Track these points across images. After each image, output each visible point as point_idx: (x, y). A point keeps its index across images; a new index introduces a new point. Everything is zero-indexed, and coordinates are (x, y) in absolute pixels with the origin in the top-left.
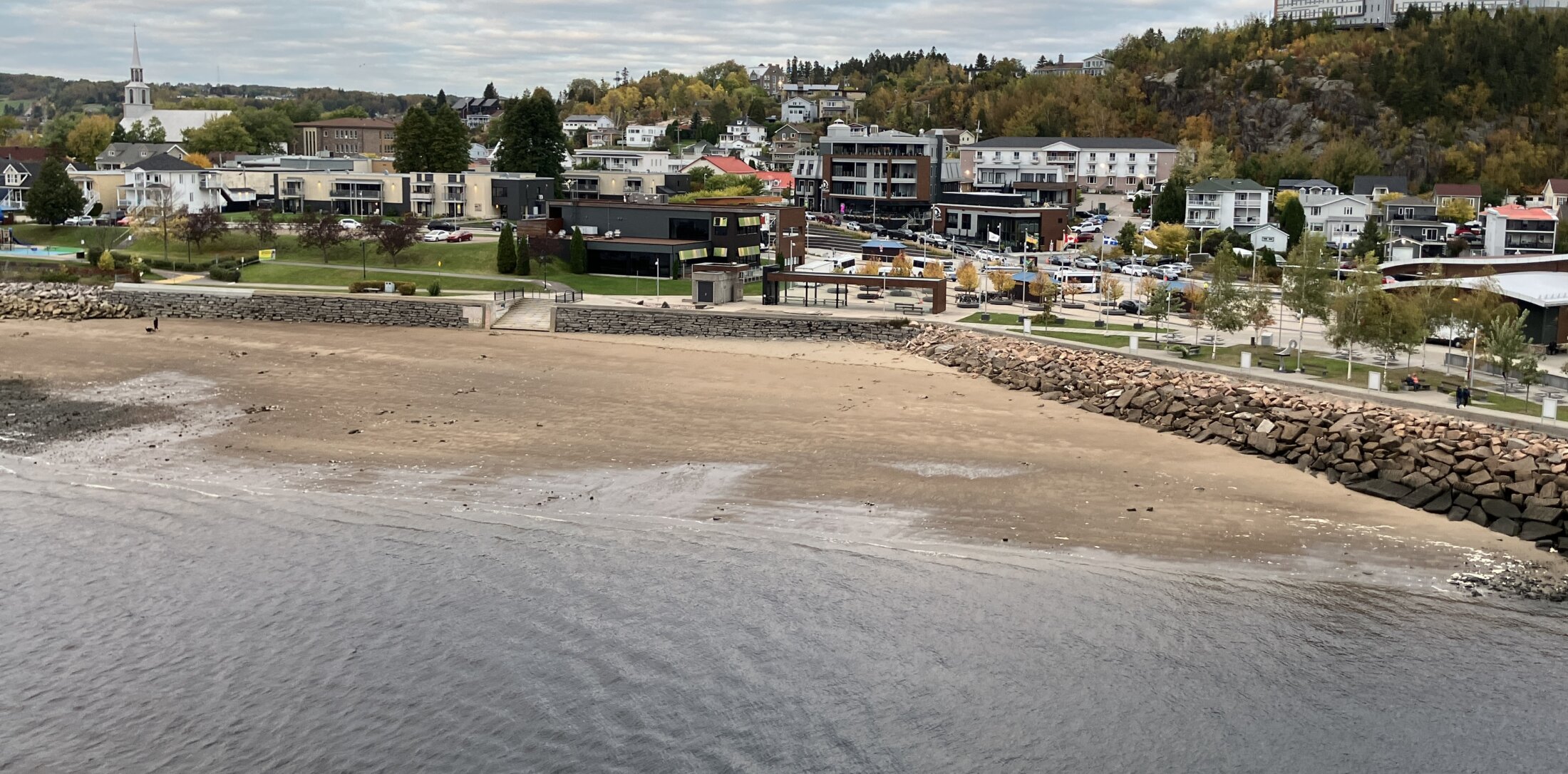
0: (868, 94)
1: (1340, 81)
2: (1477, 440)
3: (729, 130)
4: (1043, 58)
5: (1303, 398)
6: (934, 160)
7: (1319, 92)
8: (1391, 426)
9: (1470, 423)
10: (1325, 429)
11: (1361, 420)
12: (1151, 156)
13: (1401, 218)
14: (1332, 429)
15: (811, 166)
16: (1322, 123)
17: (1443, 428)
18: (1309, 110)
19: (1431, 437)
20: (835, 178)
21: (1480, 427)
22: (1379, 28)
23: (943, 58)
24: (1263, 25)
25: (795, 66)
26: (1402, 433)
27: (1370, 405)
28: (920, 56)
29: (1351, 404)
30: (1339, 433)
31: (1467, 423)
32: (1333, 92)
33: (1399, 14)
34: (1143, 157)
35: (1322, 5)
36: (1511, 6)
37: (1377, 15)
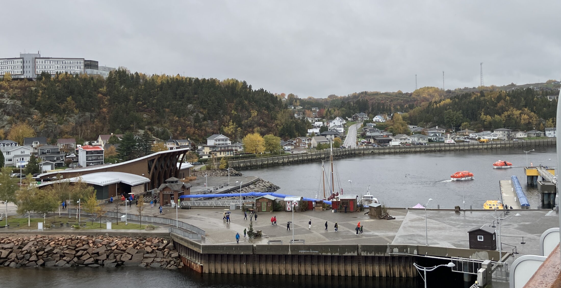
1: (15, 100)
2: (84, 243)
5: (10, 238)
7: (6, 105)
8: (49, 243)
9: (81, 236)
10: (21, 250)
11: (36, 243)
13: (45, 153)
14: (23, 250)
16: (8, 117)
17: (70, 240)
19: (65, 245)
21: (84, 237)
22: (30, 80)
26: (54, 246)
27: (39, 236)
29: (31, 237)
30: (27, 250)
31: (79, 237)
32: (13, 105)
33: (38, 75)
35: (5, 70)
36: (81, 73)
37: (29, 74)
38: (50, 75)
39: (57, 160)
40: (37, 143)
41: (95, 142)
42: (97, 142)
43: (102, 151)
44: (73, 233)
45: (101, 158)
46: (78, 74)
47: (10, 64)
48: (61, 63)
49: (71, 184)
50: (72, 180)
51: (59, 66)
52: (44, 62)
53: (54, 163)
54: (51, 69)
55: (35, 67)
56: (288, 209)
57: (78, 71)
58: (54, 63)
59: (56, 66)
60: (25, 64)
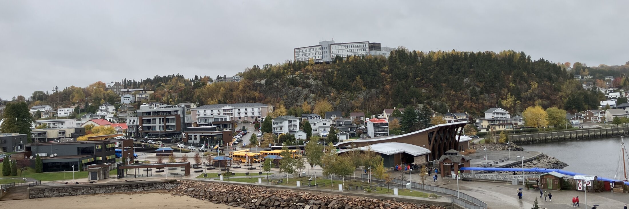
0: (155, 92)
1: (317, 81)
2: (375, 205)
3: (100, 108)
4: (218, 76)
5: (319, 196)
6: (182, 116)
7: (311, 85)
8: (348, 203)
9: (372, 199)
10: (327, 206)
11: (338, 202)
12: (259, 109)
13: (341, 125)
14: (329, 206)
15: (134, 121)
16: (313, 95)
17: (364, 202)
18: (309, 90)
19: (360, 206)
20: (144, 125)
21: (375, 200)
22: (327, 63)
23: (182, 77)
24: (292, 63)
25: (125, 82)
26: (351, 205)
27: (340, 196)
28: (173, 76)
29: (334, 196)
30: (331, 207)
31: (371, 199)
32: (316, 85)
33: (333, 58)
34: (256, 110)
35: (309, 56)
36: (366, 55)
37: (327, 59)
38: (342, 58)
39: (351, 131)
40: (335, 116)
41: (381, 115)
42: (382, 115)
43: (387, 123)
44: (366, 196)
45: (386, 129)
46: (364, 56)
47: (313, 51)
48: (351, 47)
49: (362, 152)
50: (363, 148)
51: (349, 49)
52: (337, 47)
53: (348, 134)
54: (343, 53)
55: (331, 52)
56: (578, 188)
57: (364, 53)
58: (345, 47)
59: (347, 49)
60: (324, 50)
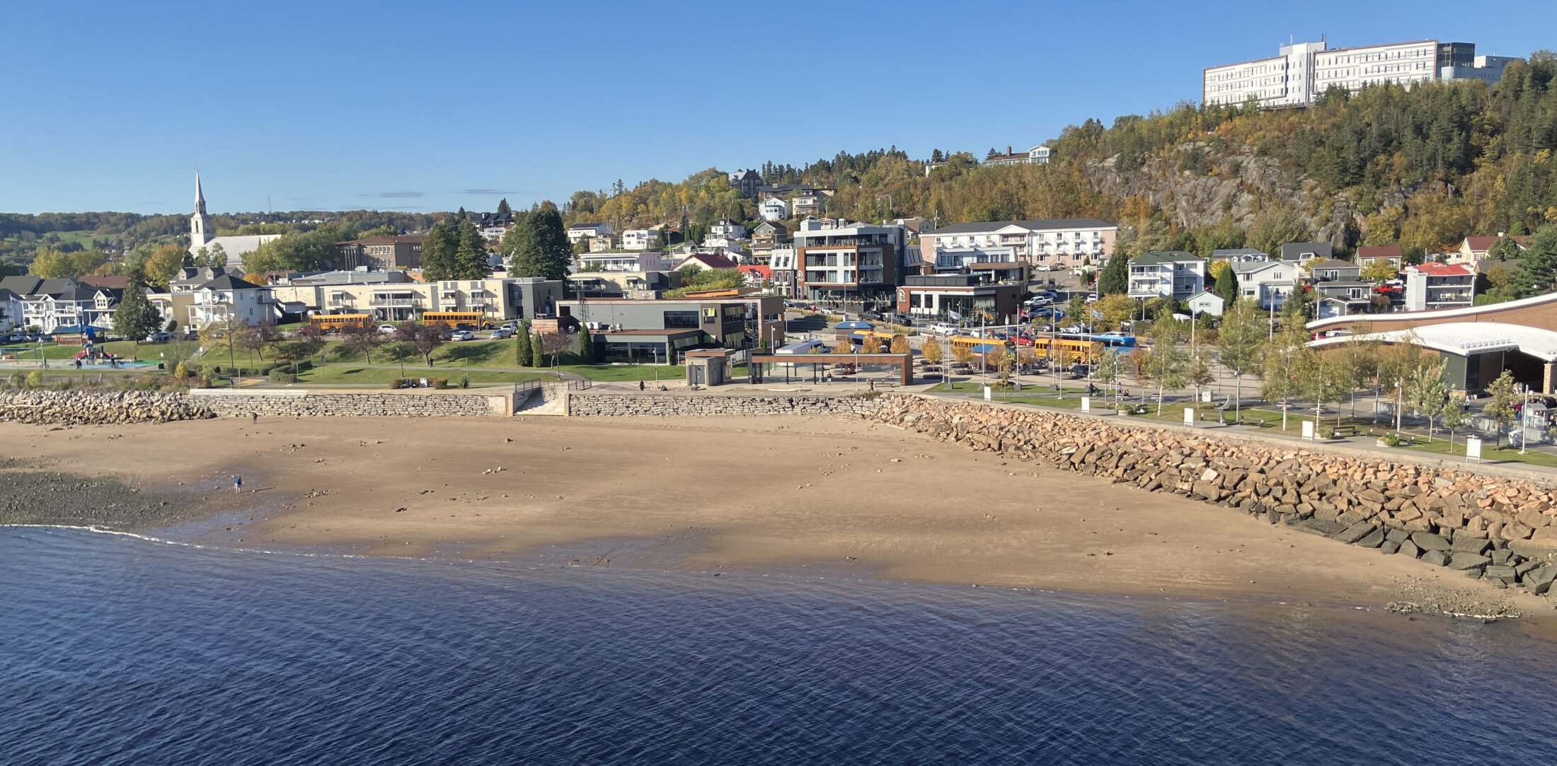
1: (1266, 158)
3: (713, 230)
4: (993, 150)
6: (896, 248)
12: (1095, 234)
15: (787, 259)
18: (1237, 186)
20: (808, 268)
22: (1299, 109)
23: (903, 156)
25: (769, 169)
28: (882, 153)
33: (1319, 94)
34: (1087, 234)
35: (1246, 90)
36: (1426, 81)
38: (1348, 92)
39: (1354, 296)
40: (1309, 257)
41: (1454, 256)
42: (1458, 256)
43: (1470, 277)
45: (1465, 294)
46: (1417, 83)
47: (1259, 75)
48: (1376, 59)
50: (1389, 336)
51: (1369, 66)
52: (1333, 61)
53: (1347, 303)
54: (1351, 77)
55: (1311, 76)
57: (1418, 75)
58: (1358, 60)
59: (1363, 67)
